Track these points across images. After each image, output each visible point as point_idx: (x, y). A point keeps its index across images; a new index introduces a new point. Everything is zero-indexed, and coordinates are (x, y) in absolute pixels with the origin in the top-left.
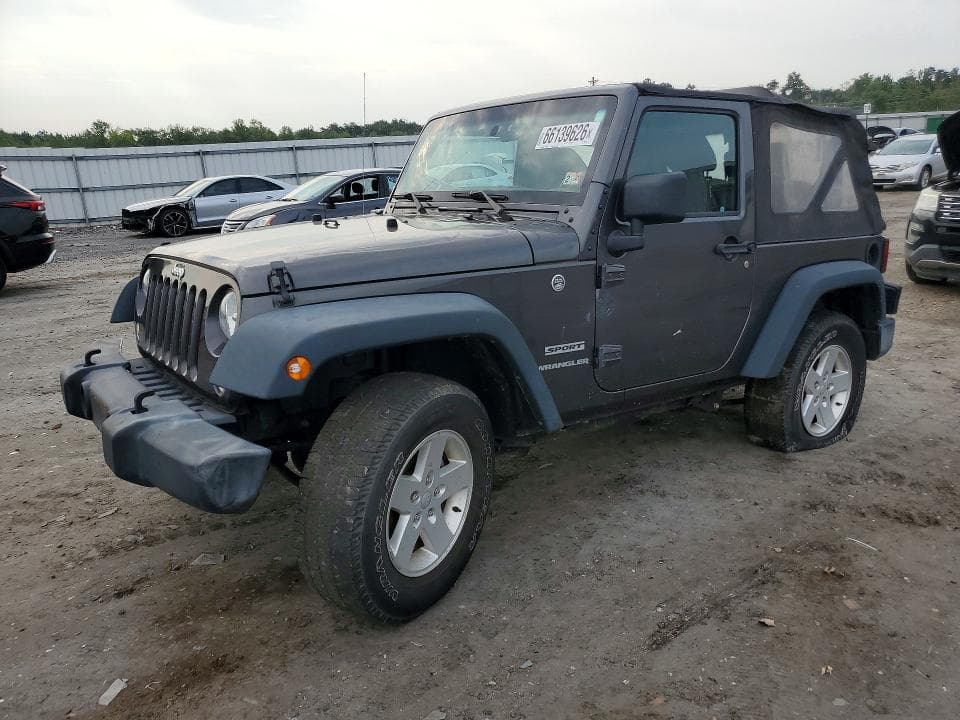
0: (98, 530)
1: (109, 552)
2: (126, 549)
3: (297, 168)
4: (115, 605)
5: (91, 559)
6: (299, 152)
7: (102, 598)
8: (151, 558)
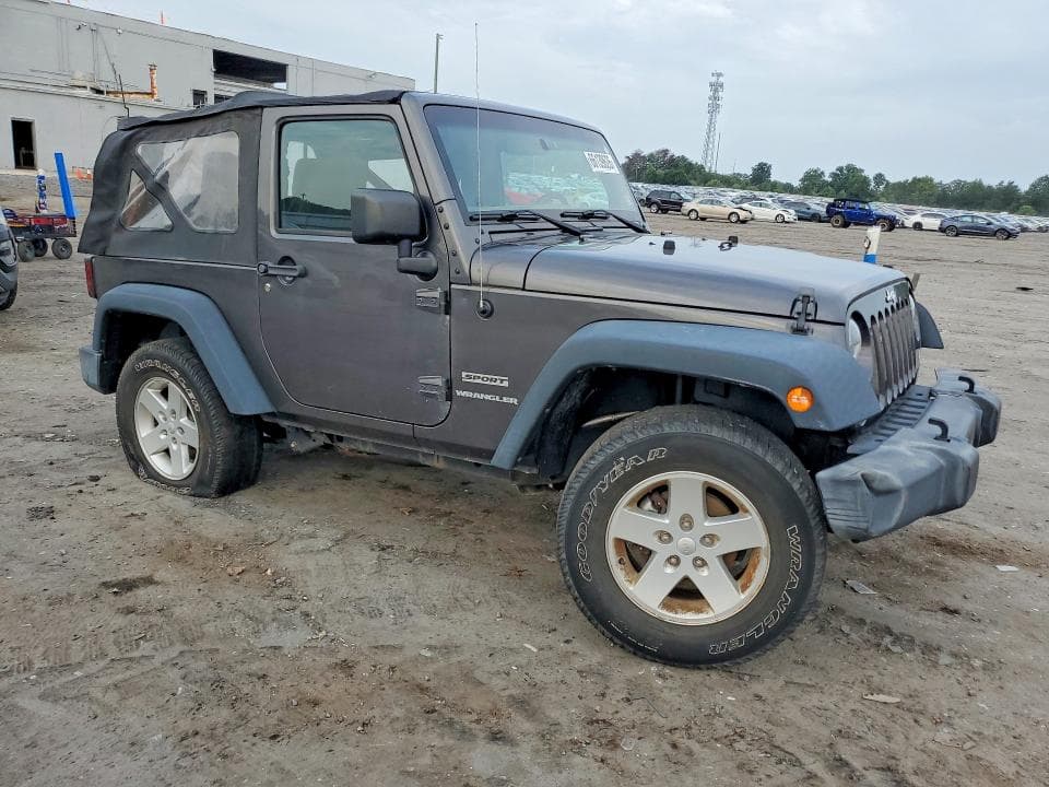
0: (915, 683)
1: (930, 650)
2: (912, 641)
4: (968, 606)
5: (955, 655)
7: (972, 618)
8: (901, 617)
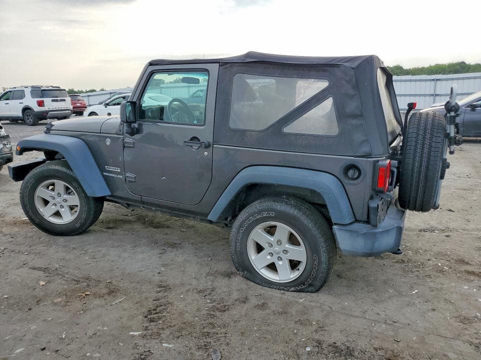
3: (435, 91)
6: (438, 82)
